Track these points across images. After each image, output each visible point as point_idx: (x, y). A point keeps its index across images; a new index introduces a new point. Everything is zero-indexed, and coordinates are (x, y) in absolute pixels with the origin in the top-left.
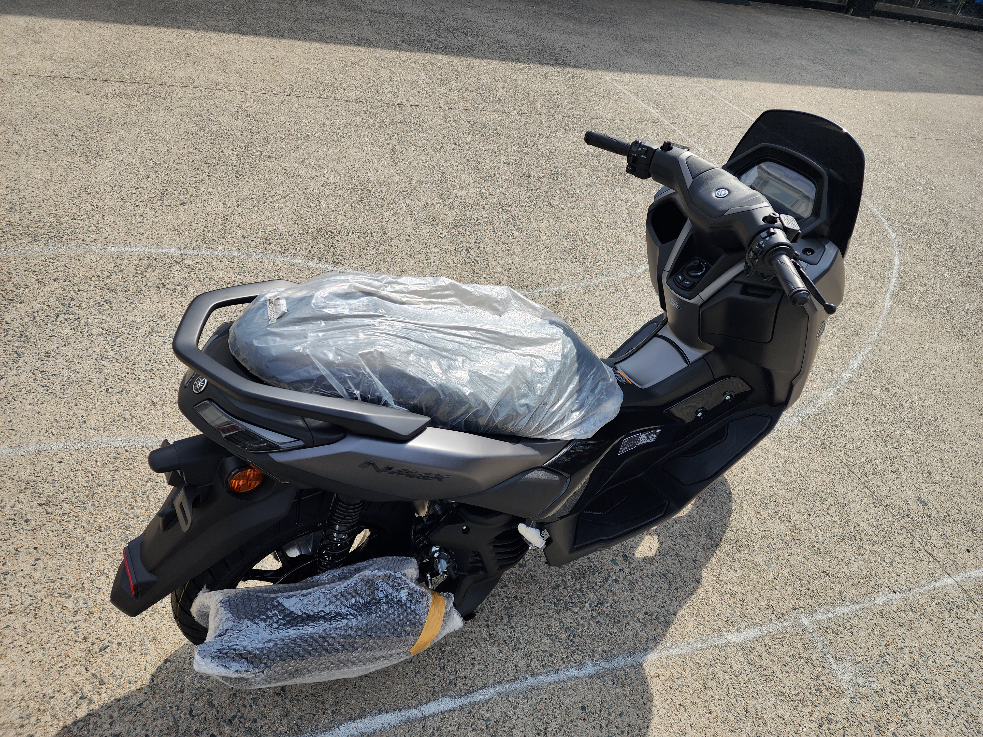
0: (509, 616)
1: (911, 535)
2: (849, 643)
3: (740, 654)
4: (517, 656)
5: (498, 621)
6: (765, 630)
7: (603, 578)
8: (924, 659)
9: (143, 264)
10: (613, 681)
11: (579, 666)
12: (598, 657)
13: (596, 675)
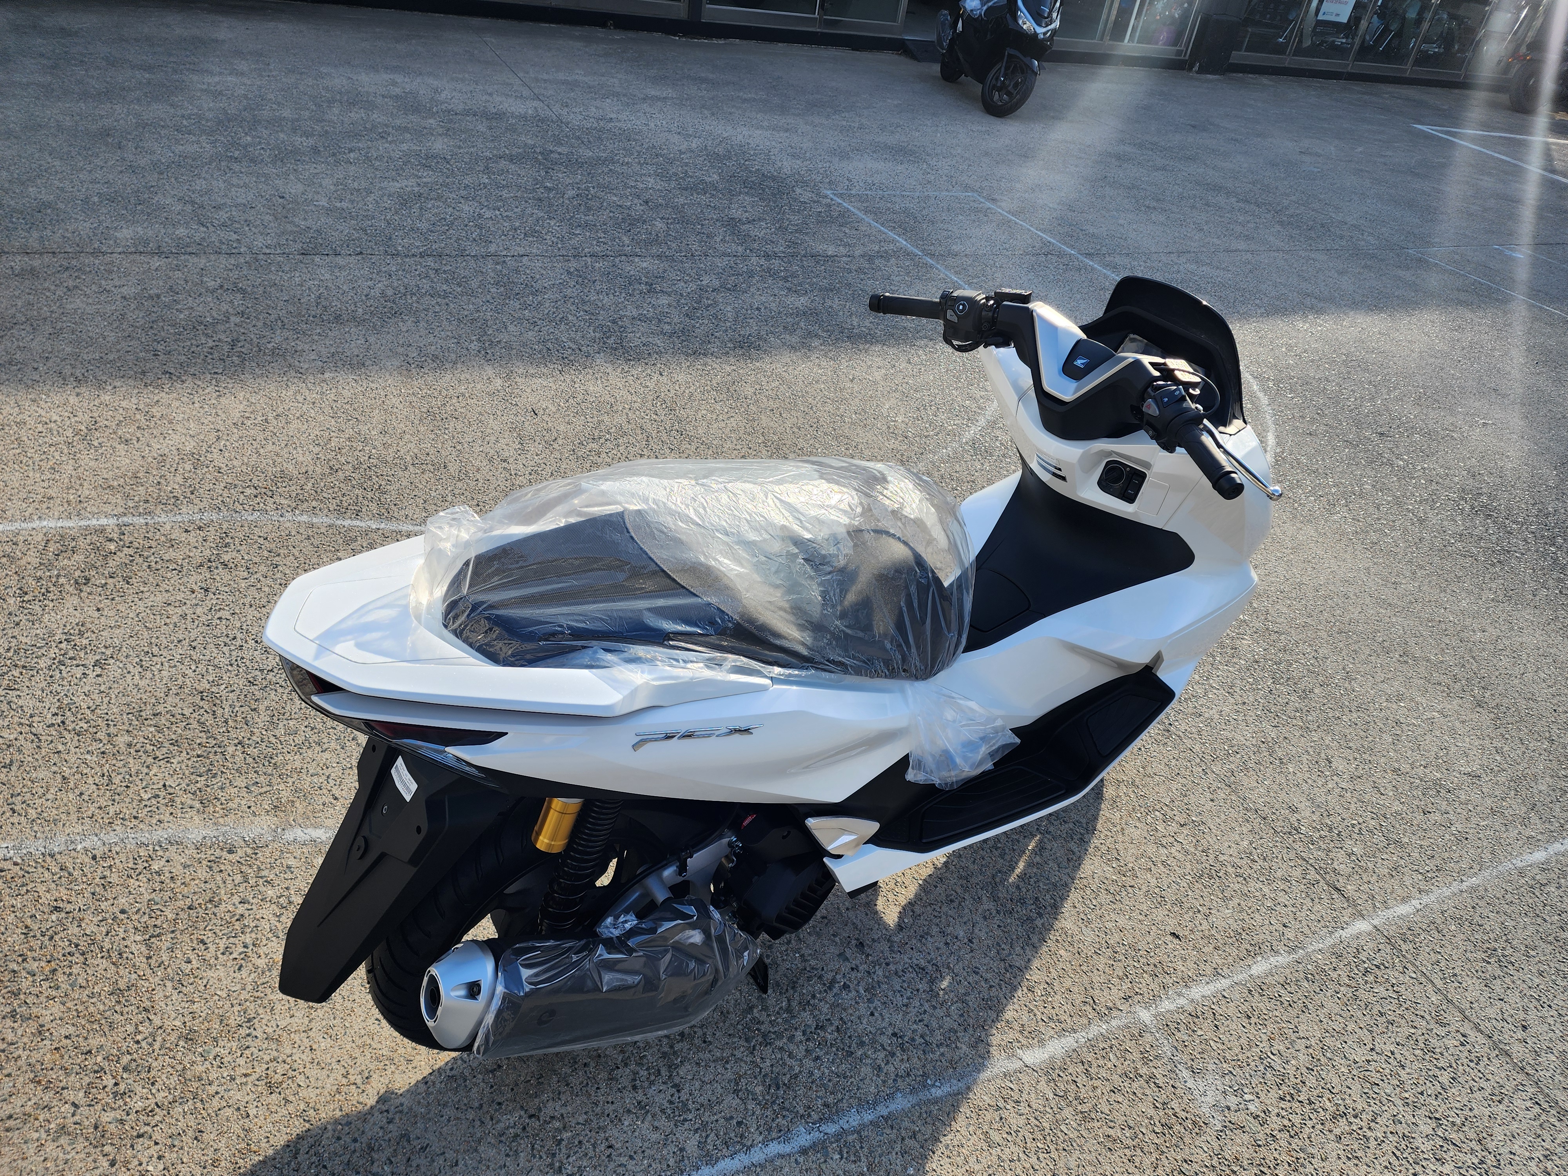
0: (670, 1067)
1: (1305, 860)
2: (1212, 1043)
3: (1043, 1083)
4: (681, 1134)
5: (653, 1078)
6: (1082, 1037)
7: (824, 984)
8: (1328, 1055)
9: (52, 547)
10: (841, 1153)
11: (784, 1135)
12: (815, 1116)
13: (813, 1146)
